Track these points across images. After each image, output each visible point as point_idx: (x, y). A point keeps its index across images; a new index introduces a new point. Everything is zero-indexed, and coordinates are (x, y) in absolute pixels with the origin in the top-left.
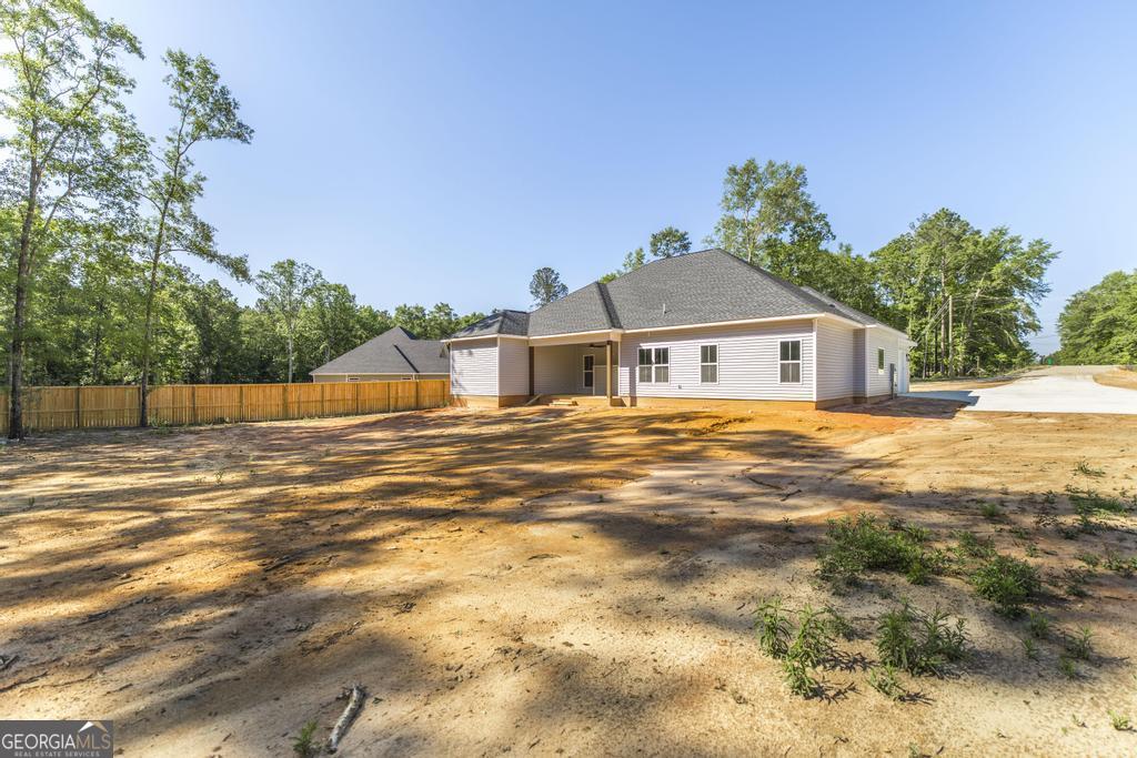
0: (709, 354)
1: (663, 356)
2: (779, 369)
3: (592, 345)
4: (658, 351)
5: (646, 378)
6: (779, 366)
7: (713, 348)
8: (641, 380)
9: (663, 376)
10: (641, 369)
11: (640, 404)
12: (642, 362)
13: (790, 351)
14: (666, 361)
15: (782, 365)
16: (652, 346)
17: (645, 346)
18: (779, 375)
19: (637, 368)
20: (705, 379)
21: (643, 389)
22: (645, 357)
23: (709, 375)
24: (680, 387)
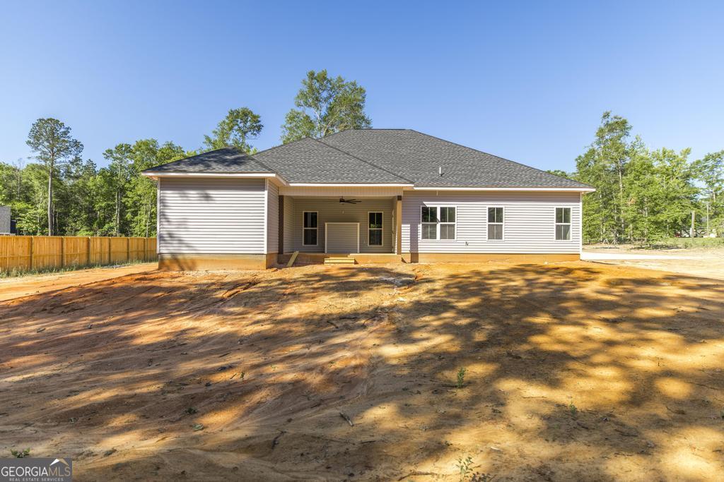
0: (495, 215)
1: (448, 215)
2: (555, 230)
3: (342, 200)
4: (443, 210)
5: (429, 234)
6: (555, 227)
7: (500, 211)
8: (425, 236)
9: (448, 233)
10: (425, 227)
11: (422, 261)
12: (425, 219)
13: (563, 216)
14: (452, 219)
15: (557, 226)
16: (438, 206)
17: (429, 204)
18: (555, 235)
19: (420, 226)
20: (491, 236)
21: (425, 246)
22: (428, 215)
23: (495, 233)
24: (467, 244)
